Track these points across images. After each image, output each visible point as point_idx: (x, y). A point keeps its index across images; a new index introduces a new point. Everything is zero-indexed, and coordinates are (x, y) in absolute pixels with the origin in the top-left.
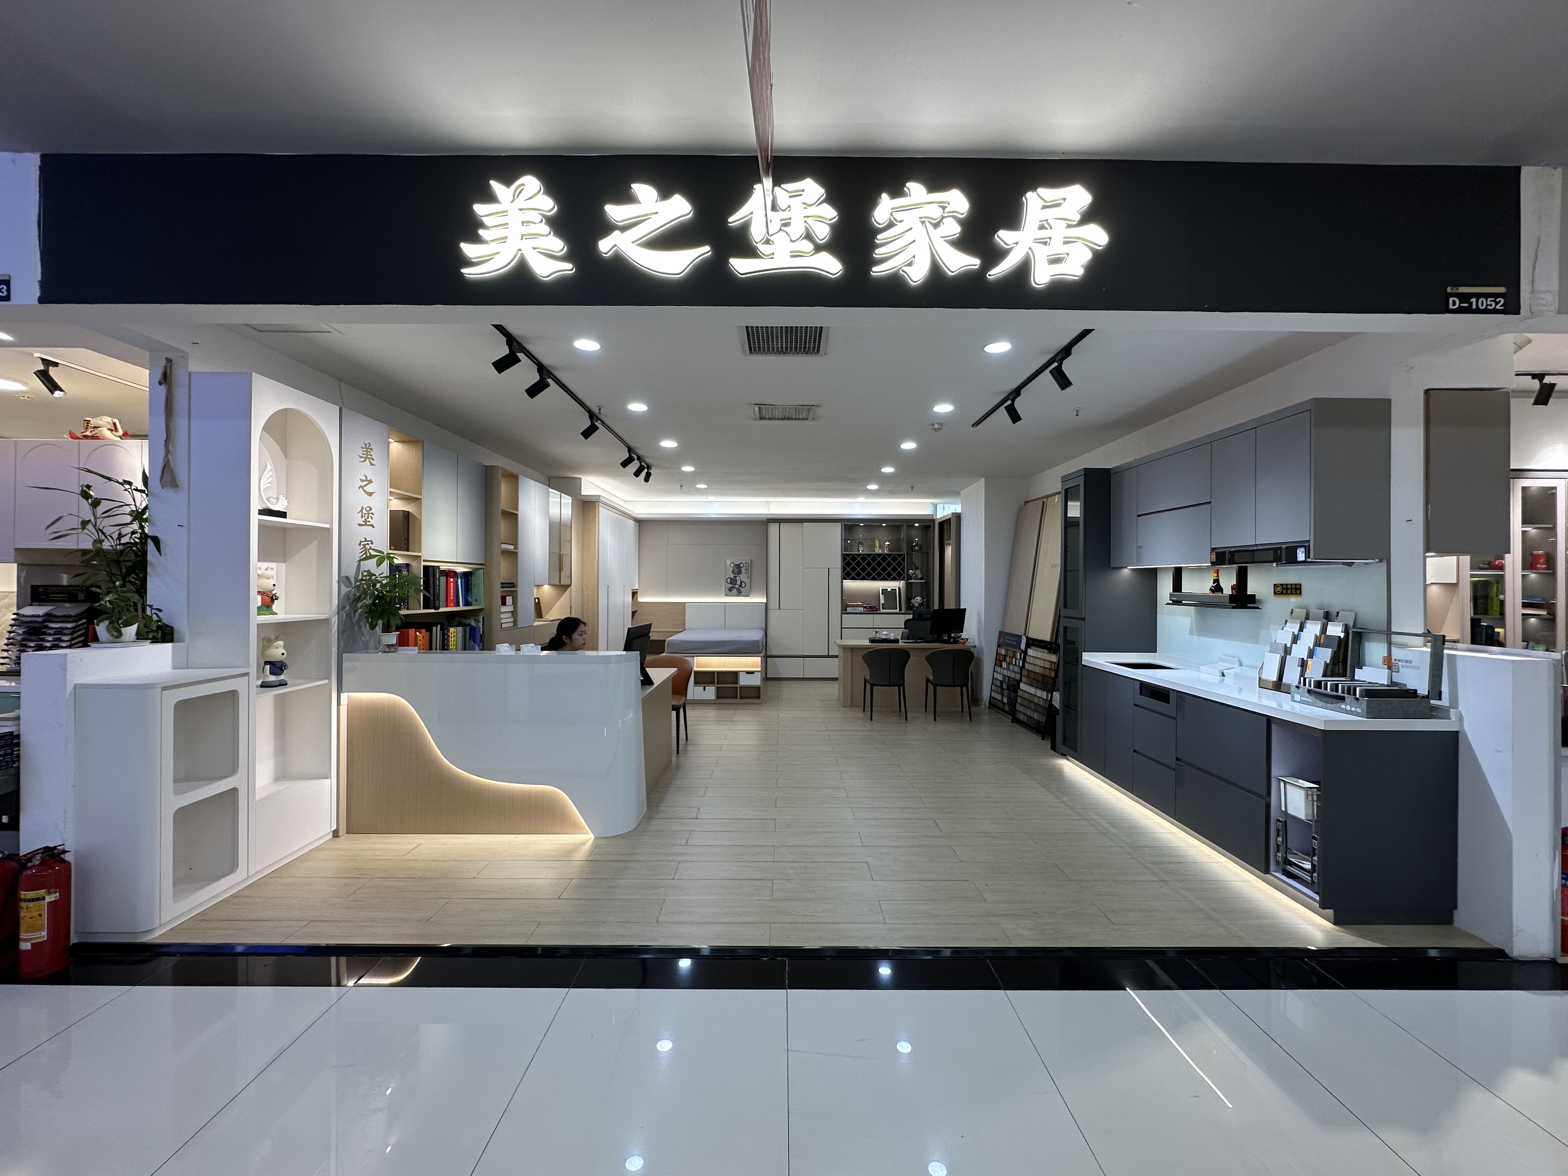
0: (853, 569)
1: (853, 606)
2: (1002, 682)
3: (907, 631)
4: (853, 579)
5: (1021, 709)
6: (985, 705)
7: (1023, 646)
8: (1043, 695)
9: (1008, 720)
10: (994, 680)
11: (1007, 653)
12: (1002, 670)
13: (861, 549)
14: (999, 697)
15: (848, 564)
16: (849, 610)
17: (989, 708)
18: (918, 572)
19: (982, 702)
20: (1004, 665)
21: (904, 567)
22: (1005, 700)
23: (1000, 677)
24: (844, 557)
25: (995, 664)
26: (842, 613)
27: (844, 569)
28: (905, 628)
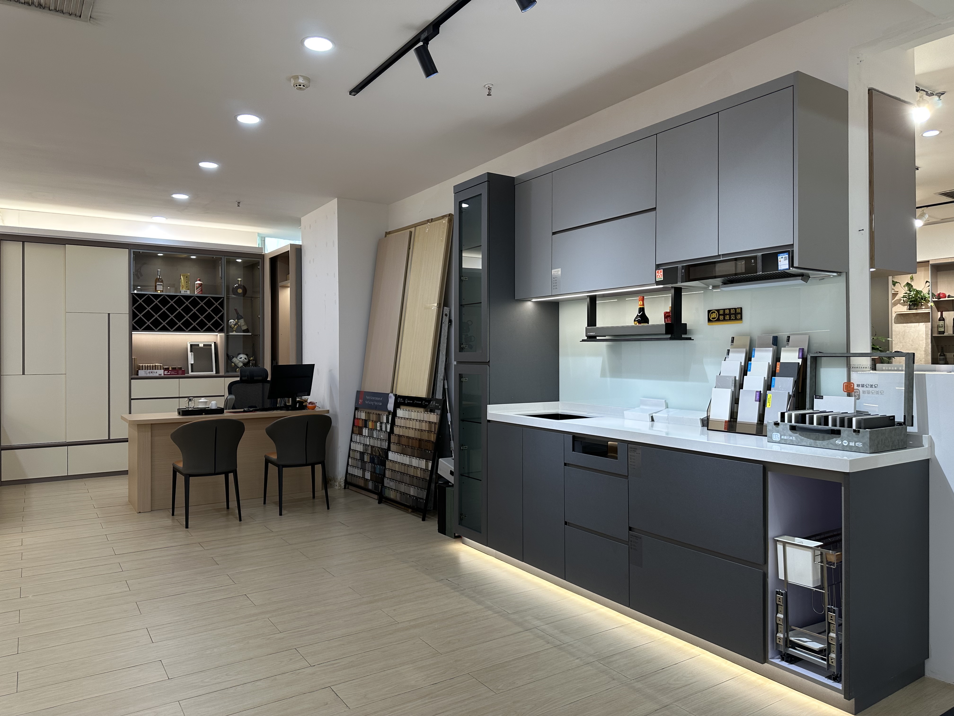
0: (148, 316)
1: (147, 368)
2: (362, 454)
3: (232, 397)
4: (148, 329)
5: (392, 484)
6: (340, 486)
7: (391, 406)
8: (422, 464)
9: (373, 501)
10: (351, 452)
11: (369, 417)
12: (362, 438)
13: (160, 288)
14: (358, 472)
15: (140, 308)
16: (142, 373)
17: (345, 488)
18: (242, 322)
19: (335, 481)
20: (365, 432)
21: (223, 315)
22: (368, 476)
23: (360, 448)
24: (134, 299)
25: (353, 432)
26: (131, 379)
27: (134, 315)
28: (230, 393)
